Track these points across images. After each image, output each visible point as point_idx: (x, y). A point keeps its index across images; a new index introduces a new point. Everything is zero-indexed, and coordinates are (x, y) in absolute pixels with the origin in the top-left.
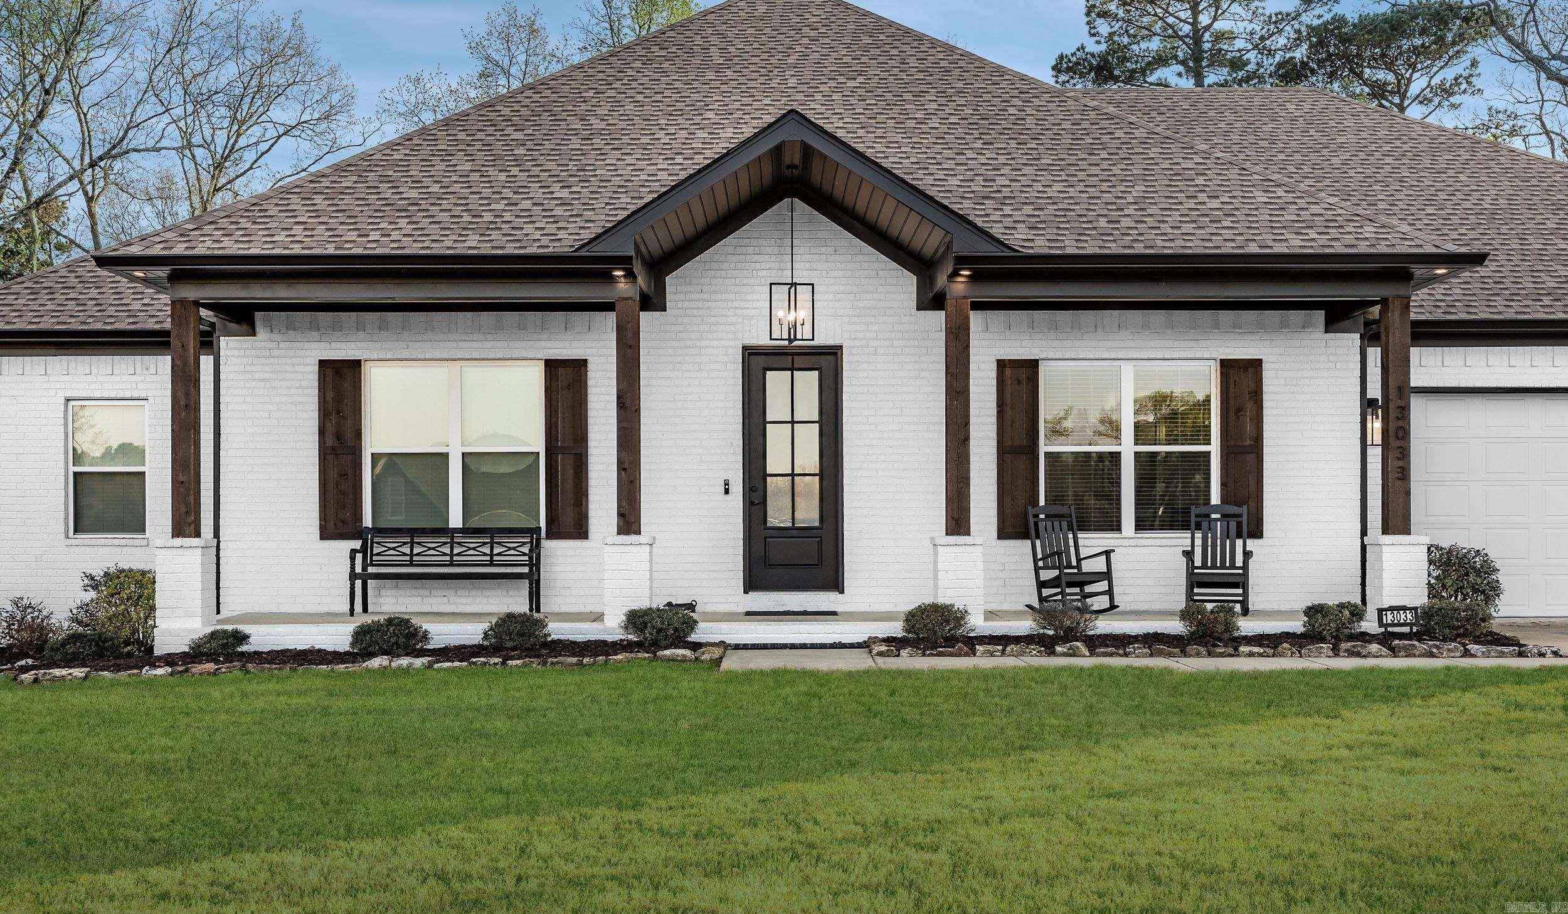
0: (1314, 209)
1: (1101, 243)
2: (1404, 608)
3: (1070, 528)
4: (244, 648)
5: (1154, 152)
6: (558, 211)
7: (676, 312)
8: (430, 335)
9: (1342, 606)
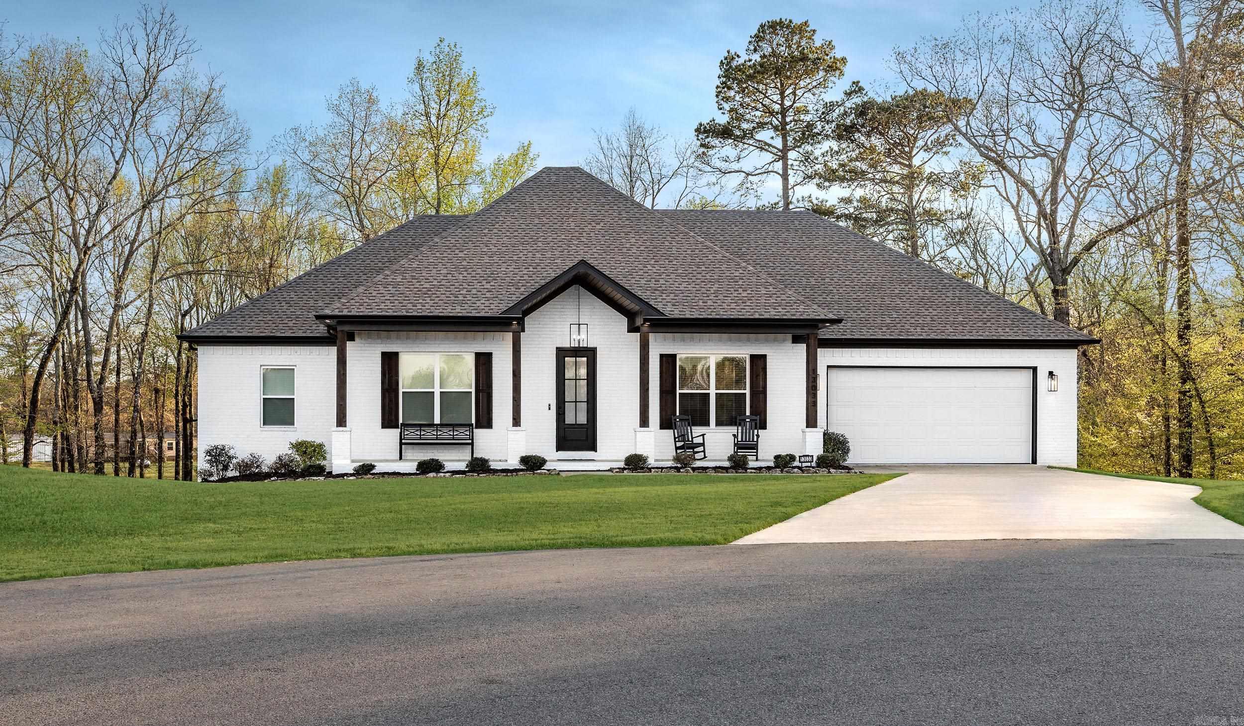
0: (783, 297)
1: (699, 313)
2: (808, 456)
3: (689, 425)
4: (374, 471)
5: (724, 267)
6: (488, 295)
7: (529, 333)
8: (427, 342)
9: (787, 455)
